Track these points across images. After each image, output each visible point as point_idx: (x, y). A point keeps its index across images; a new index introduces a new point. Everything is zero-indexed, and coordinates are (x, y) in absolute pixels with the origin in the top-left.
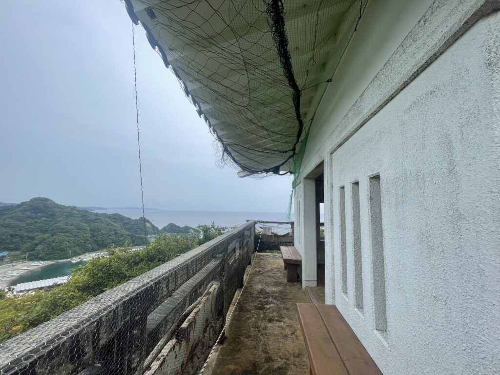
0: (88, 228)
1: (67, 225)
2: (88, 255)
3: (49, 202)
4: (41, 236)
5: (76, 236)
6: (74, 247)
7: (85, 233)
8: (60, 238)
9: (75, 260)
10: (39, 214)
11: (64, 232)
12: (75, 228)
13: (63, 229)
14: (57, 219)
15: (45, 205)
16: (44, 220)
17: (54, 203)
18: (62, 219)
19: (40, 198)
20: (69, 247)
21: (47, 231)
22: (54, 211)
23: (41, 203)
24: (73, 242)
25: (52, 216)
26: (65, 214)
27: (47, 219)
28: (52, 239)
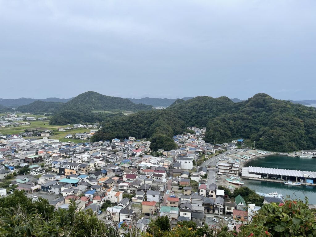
0: (302, 123)
1: (282, 120)
2: (303, 152)
3: (267, 97)
4: (263, 128)
5: (291, 131)
6: (290, 142)
7: (300, 129)
8: (278, 131)
9: (292, 155)
10: (260, 109)
11: (280, 127)
12: (290, 123)
13: (279, 124)
14: (274, 113)
15: (264, 100)
16: (265, 115)
17: (271, 98)
18: (278, 113)
19: (260, 94)
20: (285, 141)
21: (267, 124)
22: (271, 106)
23: (262, 98)
24: (289, 137)
25: (270, 110)
26: (280, 108)
27: (266, 113)
28: (271, 131)
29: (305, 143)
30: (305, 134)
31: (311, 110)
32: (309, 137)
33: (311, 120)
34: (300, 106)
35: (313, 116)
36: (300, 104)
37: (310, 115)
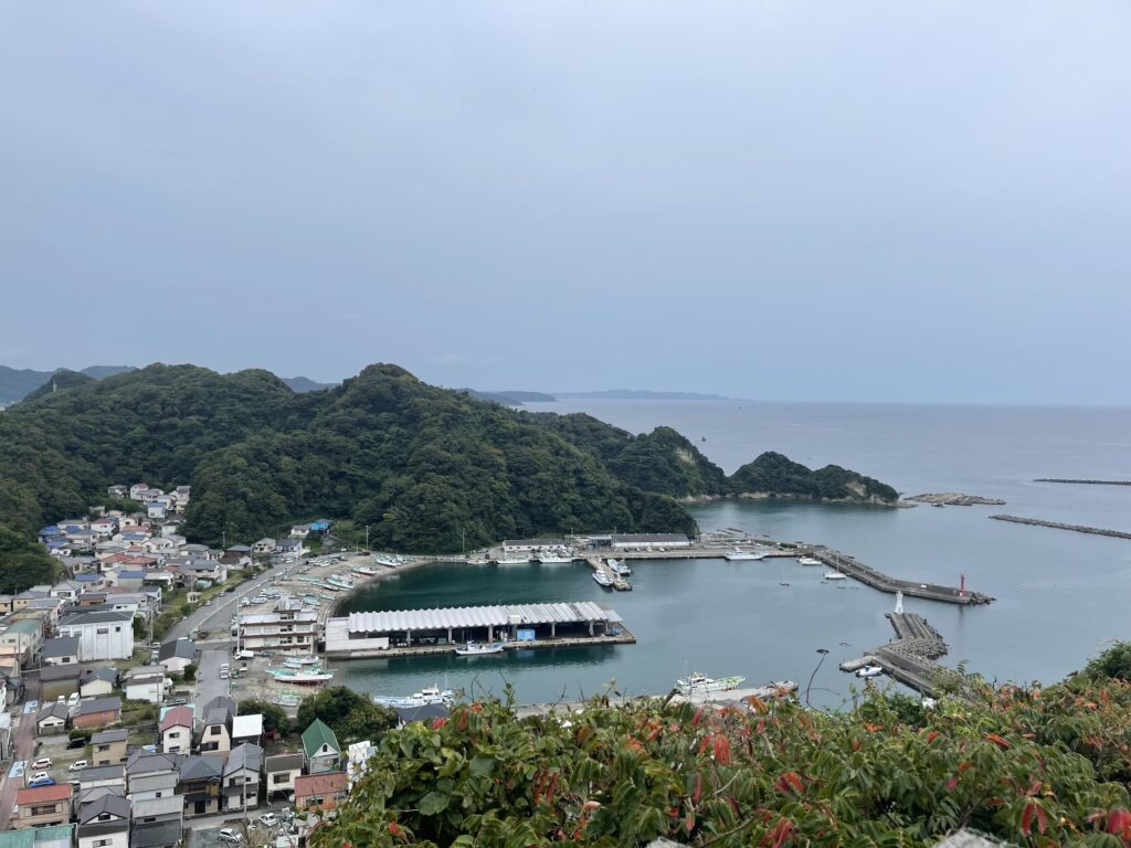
0: (501, 460)
1: (447, 450)
2: (507, 548)
3: (402, 378)
4: (393, 480)
5: (473, 485)
6: (472, 518)
7: (496, 478)
8: (437, 488)
9: (477, 559)
10: (384, 415)
11: (443, 473)
12: (469, 461)
13: (440, 463)
14: (425, 430)
15: (395, 388)
16: (398, 434)
17: (415, 381)
18: (435, 429)
19: (381, 365)
20: (459, 518)
21: (405, 465)
22: (416, 405)
23: (387, 381)
24: (469, 504)
25: (413, 419)
26: (442, 414)
27: (402, 430)
28: (416, 489)
29: (510, 518)
30: (510, 493)
31: (525, 422)
32: (521, 502)
33: (526, 450)
34: (495, 408)
35: (528, 438)
36: (496, 401)
37: (523, 434)
